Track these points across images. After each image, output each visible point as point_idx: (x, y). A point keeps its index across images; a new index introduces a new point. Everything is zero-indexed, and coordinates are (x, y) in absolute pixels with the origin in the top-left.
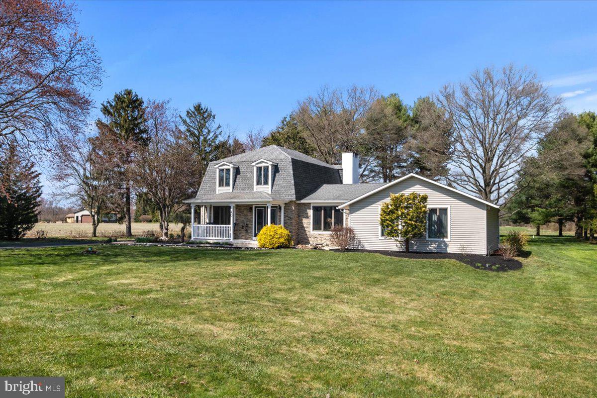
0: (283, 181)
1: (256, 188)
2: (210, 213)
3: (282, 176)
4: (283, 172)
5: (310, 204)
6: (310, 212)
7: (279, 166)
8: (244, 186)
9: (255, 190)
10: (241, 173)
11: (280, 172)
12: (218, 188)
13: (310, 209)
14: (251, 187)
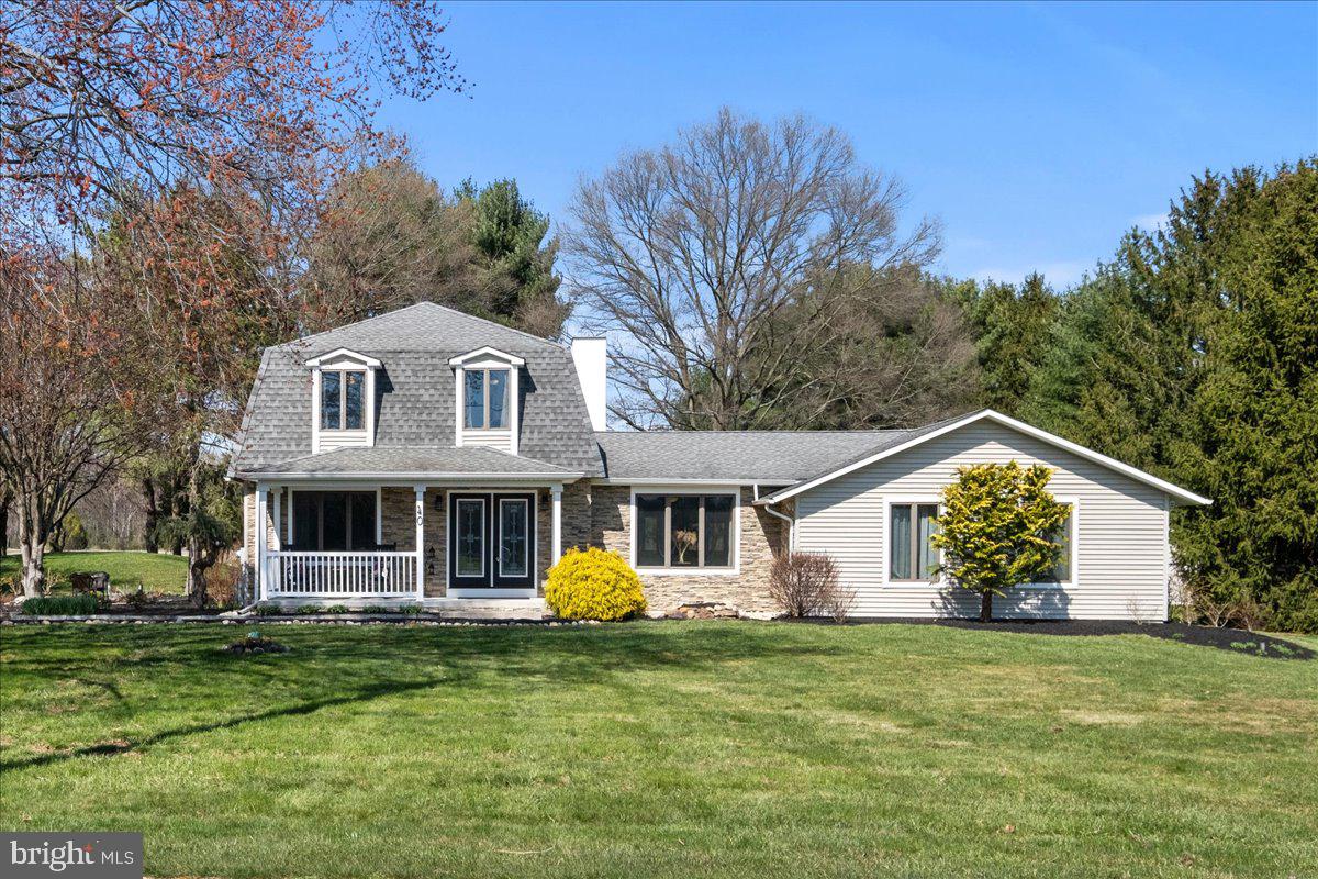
0: (552, 416)
1: (462, 437)
2: (284, 515)
3: (548, 404)
4: (549, 391)
5: (628, 487)
6: (630, 513)
7: (531, 372)
8: (414, 429)
9: (459, 442)
10: (396, 387)
11: (539, 390)
12: (316, 433)
13: (628, 503)
14: (447, 434)
